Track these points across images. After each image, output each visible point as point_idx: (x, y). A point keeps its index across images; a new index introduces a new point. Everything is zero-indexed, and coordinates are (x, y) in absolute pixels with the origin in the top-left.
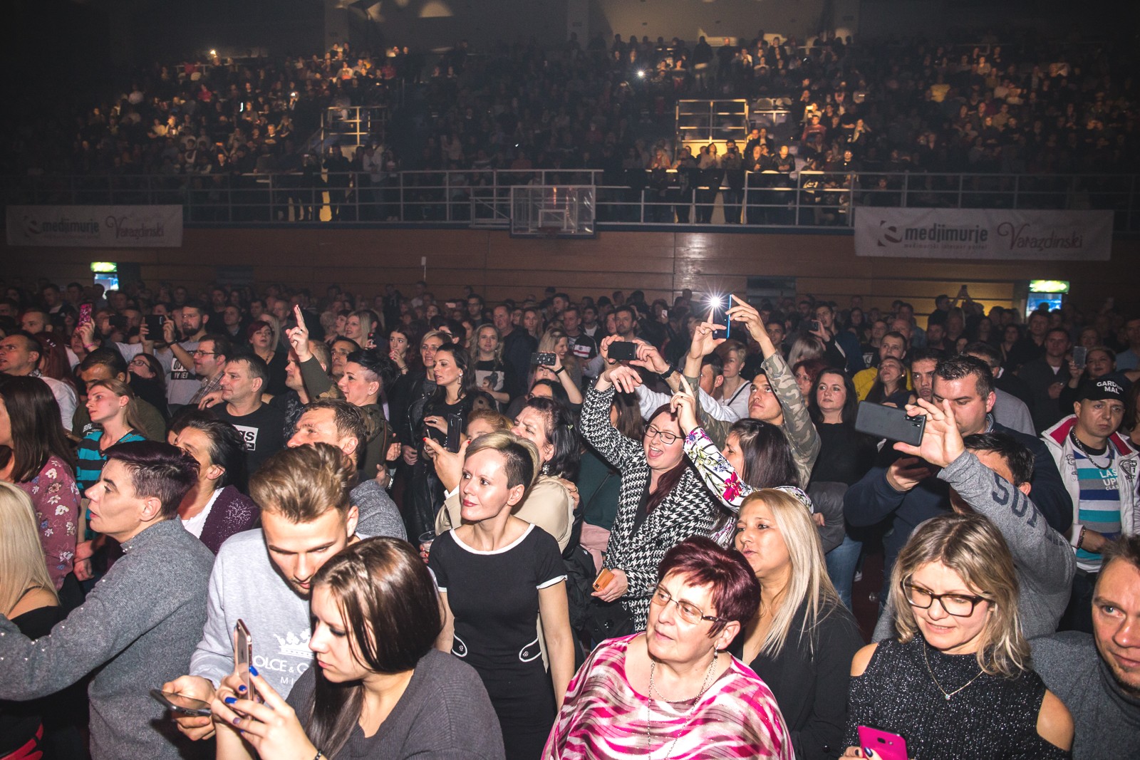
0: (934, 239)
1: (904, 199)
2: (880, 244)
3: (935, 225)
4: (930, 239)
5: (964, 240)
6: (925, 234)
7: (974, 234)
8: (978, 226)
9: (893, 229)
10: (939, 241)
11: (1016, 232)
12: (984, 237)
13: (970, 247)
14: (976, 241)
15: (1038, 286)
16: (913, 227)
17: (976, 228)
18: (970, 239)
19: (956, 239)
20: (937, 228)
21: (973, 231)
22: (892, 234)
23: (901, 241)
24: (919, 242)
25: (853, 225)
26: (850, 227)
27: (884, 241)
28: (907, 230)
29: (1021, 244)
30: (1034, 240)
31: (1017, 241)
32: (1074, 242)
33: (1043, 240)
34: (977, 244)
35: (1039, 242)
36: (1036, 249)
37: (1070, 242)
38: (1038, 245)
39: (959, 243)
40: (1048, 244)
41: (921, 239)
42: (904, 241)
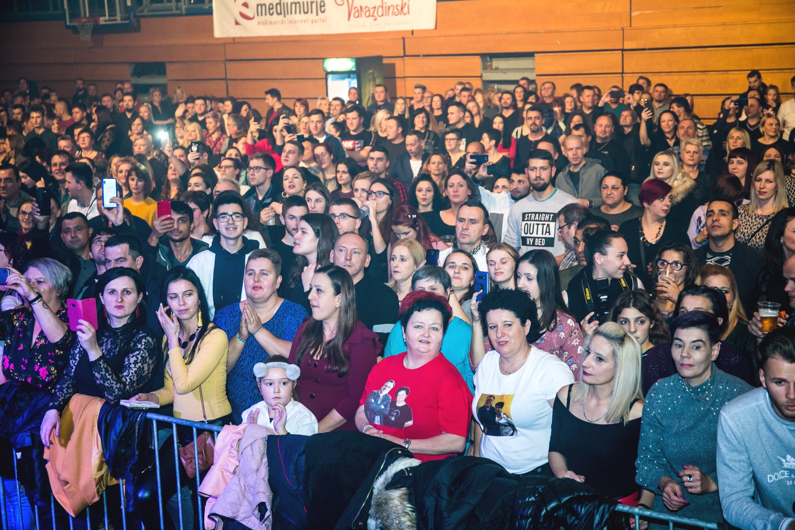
0: (281, 14)
2: (237, 23)
4: (278, 14)
5: (307, 13)
7: (314, 5)
10: (285, 16)
12: (323, 9)
13: (312, 21)
14: (317, 14)
16: (262, 3)
18: (312, 12)
19: (300, 13)
21: (314, 2)
23: (253, 18)
24: (269, 18)
27: (241, 20)
28: (258, 5)
29: (356, 15)
30: (367, 9)
31: (353, 12)
32: (402, 9)
33: (375, 8)
34: (317, 18)
35: (372, 11)
36: (371, 19)
37: (399, 8)
38: (371, 14)
39: (303, 16)
40: (380, 12)
41: (271, 14)
42: (256, 18)
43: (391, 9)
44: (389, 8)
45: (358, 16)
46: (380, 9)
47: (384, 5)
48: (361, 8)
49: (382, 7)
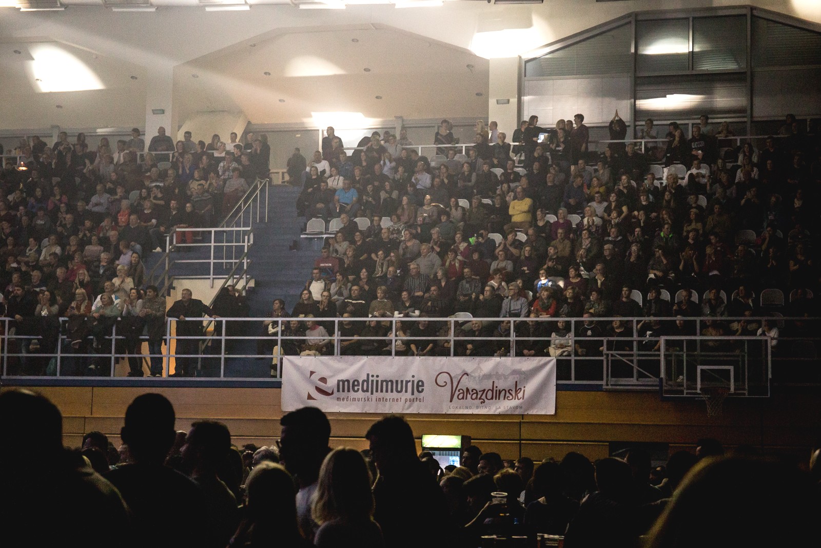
0: (367, 391)
2: (310, 397)
3: (368, 375)
4: (363, 391)
5: (401, 391)
6: (358, 385)
7: (410, 384)
8: (413, 376)
9: (323, 380)
10: (372, 393)
11: (455, 381)
12: (420, 389)
13: (406, 400)
14: (413, 394)
16: (345, 378)
17: (412, 379)
18: (406, 391)
19: (392, 391)
20: (371, 378)
21: (410, 381)
22: (321, 385)
23: (332, 393)
24: (352, 394)
25: (281, 377)
26: (278, 379)
28: (339, 382)
29: (461, 396)
30: (474, 391)
31: (457, 393)
32: (515, 394)
33: (484, 390)
34: (413, 397)
35: (480, 394)
36: (478, 401)
38: (479, 396)
39: (395, 395)
40: (489, 396)
41: (354, 391)
42: (336, 394)
43: (503, 393)
44: (500, 392)
45: (463, 398)
46: (490, 393)
47: (495, 389)
48: (468, 390)
49: (492, 391)
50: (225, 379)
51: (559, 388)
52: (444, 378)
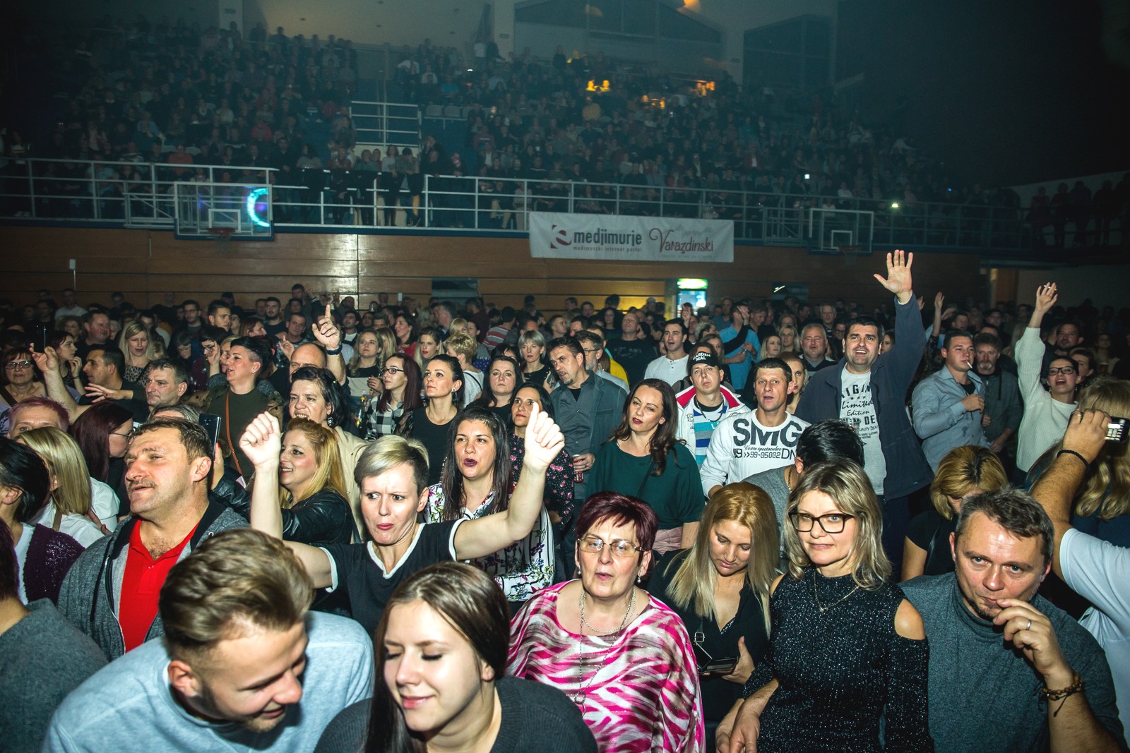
0: (598, 242)
1: (571, 206)
2: (552, 247)
3: (599, 229)
4: (596, 242)
5: (623, 243)
6: (591, 237)
7: (630, 238)
8: (633, 231)
9: (563, 233)
10: (602, 244)
11: (664, 236)
12: (639, 241)
13: (628, 250)
14: (633, 245)
15: (684, 283)
16: (580, 231)
17: (632, 233)
18: (628, 243)
19: (617, 243)
20: (601, 232)
21: (630, 235)
22: (561, 237)
23: (570, 243)
24: (586, 245)
25: (528, 229)
26: (525, 231)
27: (556, 244)
28: (575, 234)
29: (668, 248)
30: (678, 244)
31: (665, 245)
32: (707, 246)
33: (685, 244)
34: (633, 247)
35: (681, 246)
36: (680, 252)
37: (704, 246)
38: (681, 248)
39: (619, 246)
40: (688, 247)
41: (588, 242)
42: (573, 244)
43: (698, 246)
44: (696, 245)
47: (692, 243)
48: (673, 243)
49: (690, 244)
50: (479, 230)
51: (736, 243)
52: (655, 233)
